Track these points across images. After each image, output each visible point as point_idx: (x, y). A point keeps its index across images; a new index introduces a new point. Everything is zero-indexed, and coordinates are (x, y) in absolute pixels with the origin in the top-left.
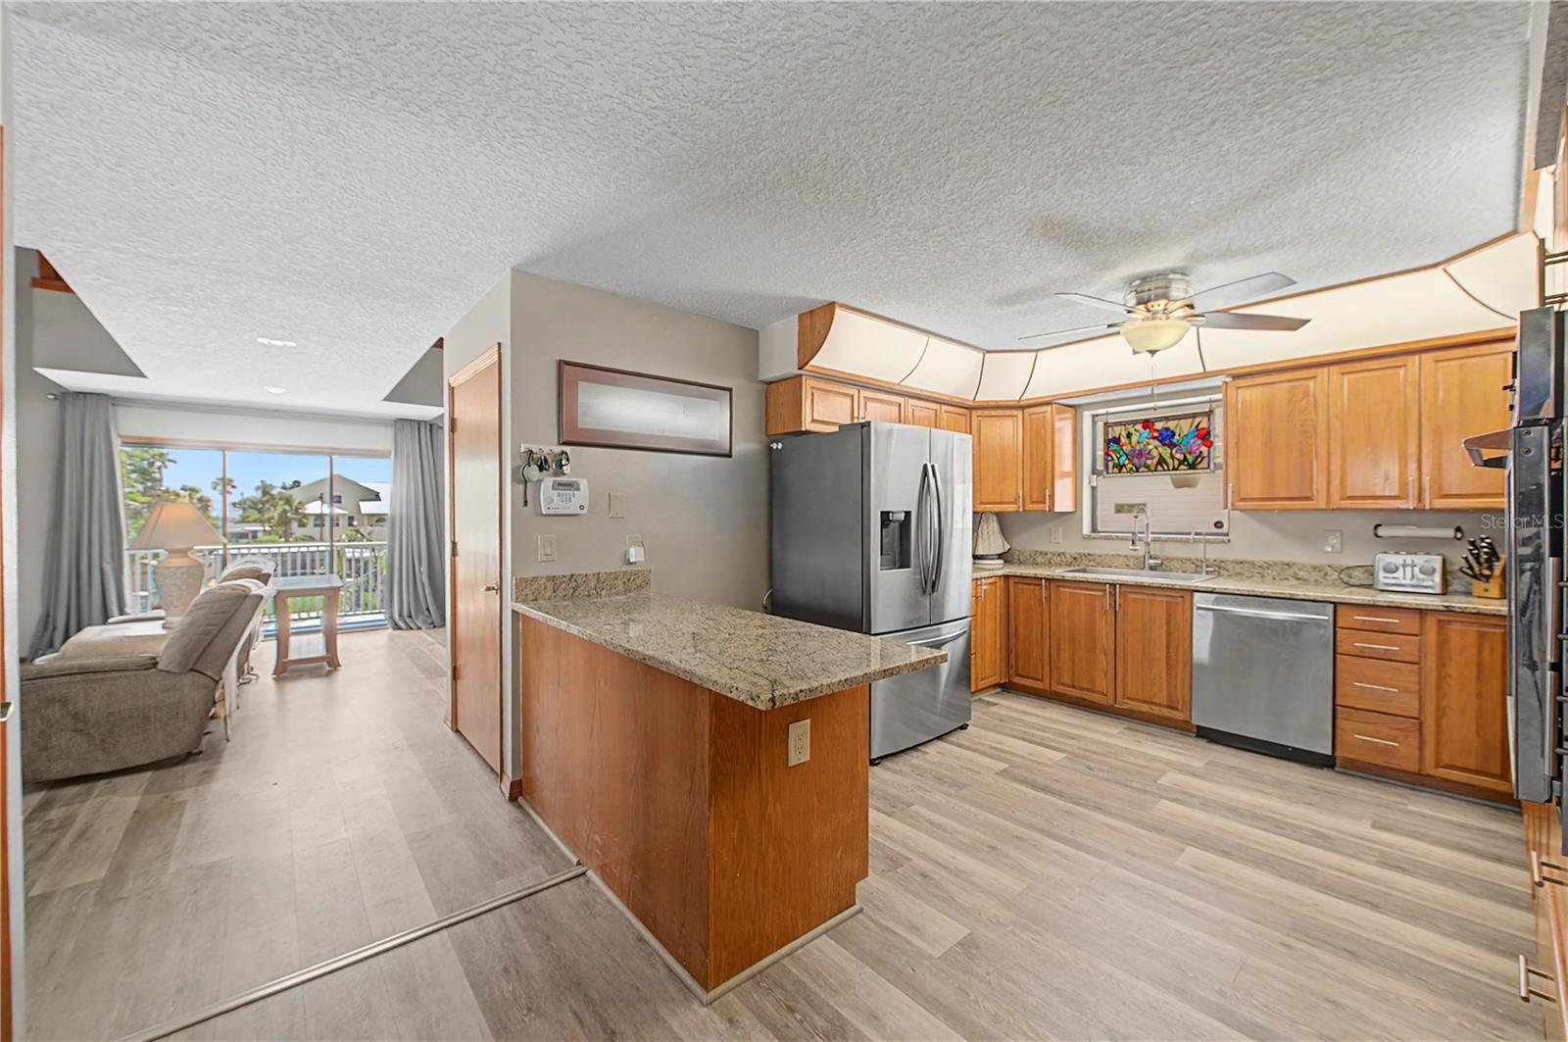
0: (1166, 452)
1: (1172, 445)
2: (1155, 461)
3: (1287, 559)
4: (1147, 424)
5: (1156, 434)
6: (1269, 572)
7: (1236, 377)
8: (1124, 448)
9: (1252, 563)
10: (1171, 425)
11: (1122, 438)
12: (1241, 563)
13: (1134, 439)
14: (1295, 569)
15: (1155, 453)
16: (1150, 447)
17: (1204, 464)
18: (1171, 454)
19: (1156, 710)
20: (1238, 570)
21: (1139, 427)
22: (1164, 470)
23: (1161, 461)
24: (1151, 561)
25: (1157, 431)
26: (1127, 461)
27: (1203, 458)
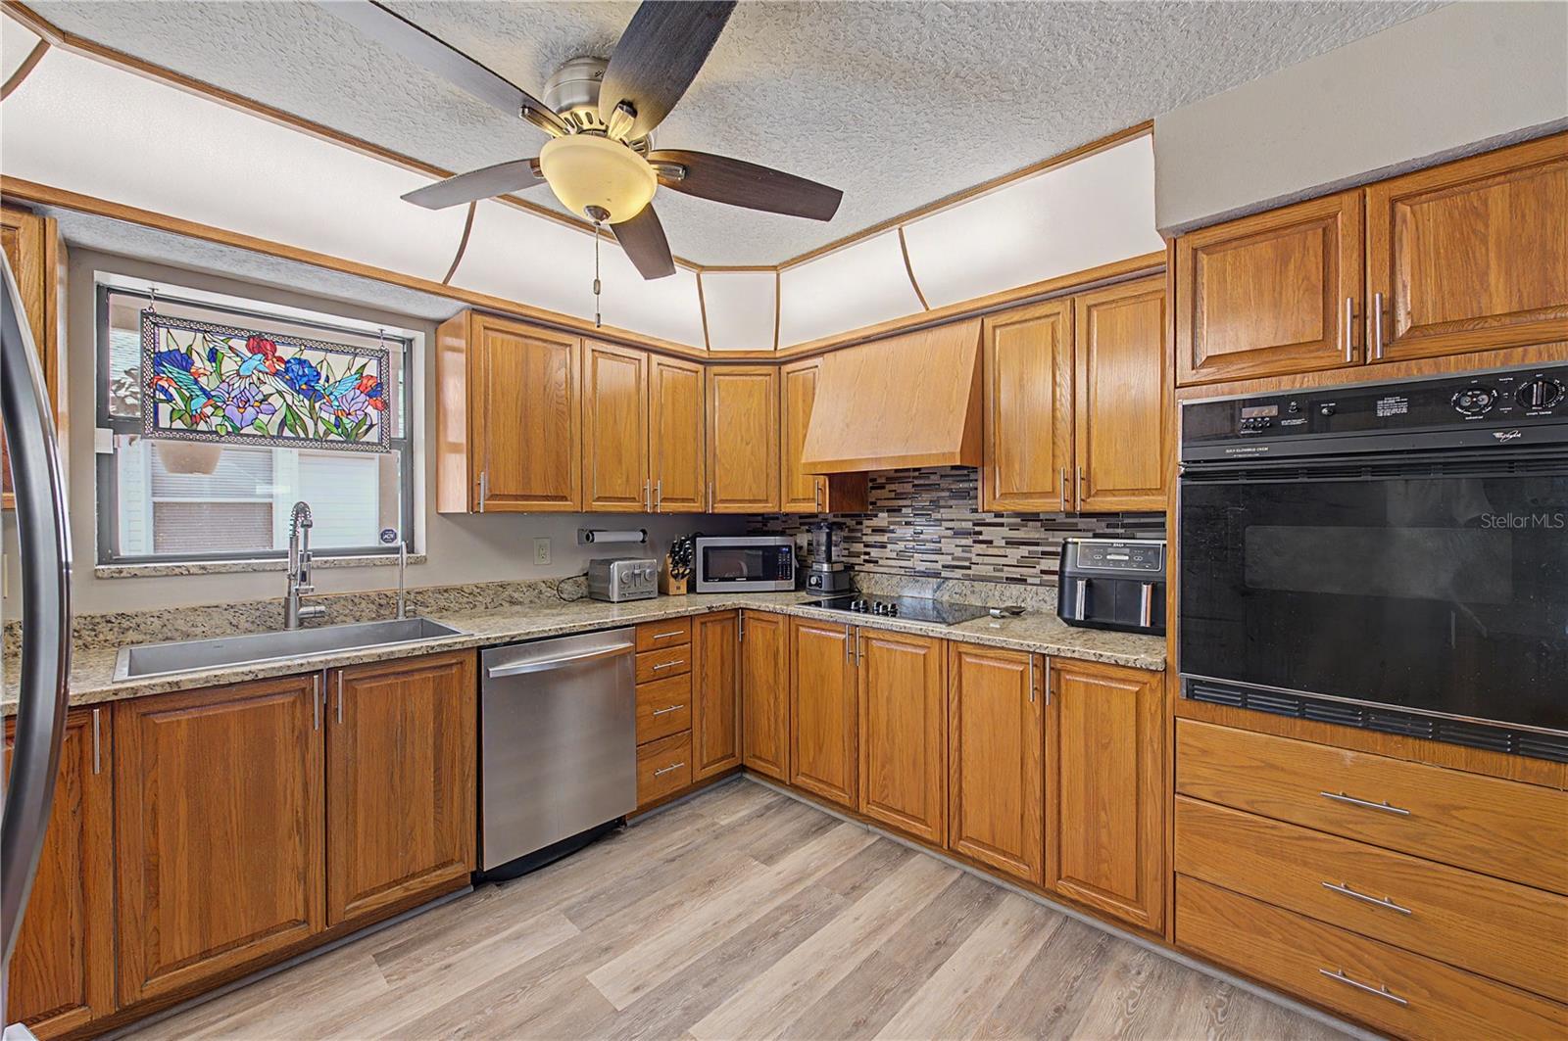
0: (301, 405)
1: (313, 394)
2: (277, 419)
3: (498, 579)
4: (259, 344)
5: (281, 367)
6: (480, 598)
7: (478, 310)
8: (203, 380)
9: (461, 590)
10: (312, 357)
11: (195, 356)
12: (446, 591)
13: (229, 365)
14: (509, 591)
15: (276, 401)
16: (266, 389)
17: (373, 436)
18: (312, 408)
19: (416, 885)
20: (443, 603)
21: (240, 345)
22: (298, 438)
23: (290, 420)
24: (303, 610)
25: (280, 359)
26: (209, 410)
27: (371, 426)
